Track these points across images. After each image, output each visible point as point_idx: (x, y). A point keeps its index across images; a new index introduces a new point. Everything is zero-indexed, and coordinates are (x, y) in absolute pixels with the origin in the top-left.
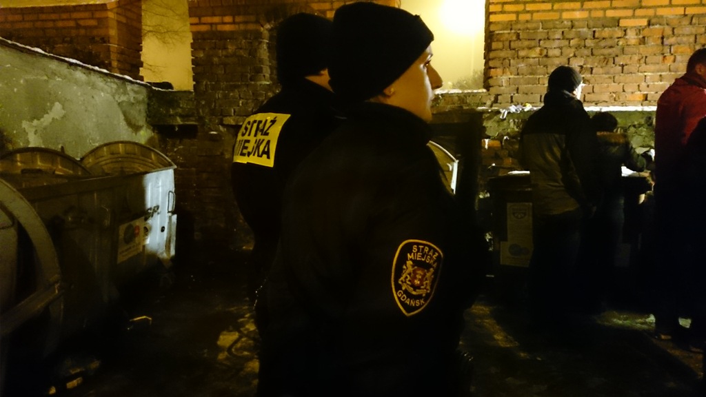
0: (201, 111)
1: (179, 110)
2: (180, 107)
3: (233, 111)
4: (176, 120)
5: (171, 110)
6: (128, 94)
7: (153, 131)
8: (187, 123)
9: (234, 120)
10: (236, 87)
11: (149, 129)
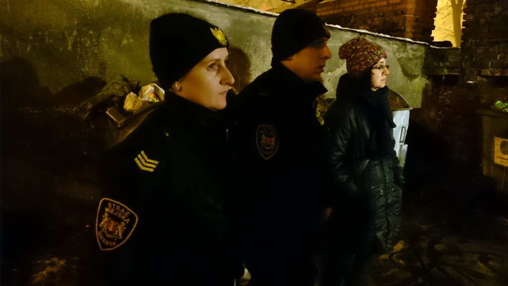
0: (463, 64)
1: (448, 64)
2: (448, 61)
3: (490, 64)
4: (444, 71)
5: (441, 64)
6: (407, 52)
7: (428, 79)
8: (451, 73)
9: (490, 72)
10: (496, 43)
11: (424, 77)
